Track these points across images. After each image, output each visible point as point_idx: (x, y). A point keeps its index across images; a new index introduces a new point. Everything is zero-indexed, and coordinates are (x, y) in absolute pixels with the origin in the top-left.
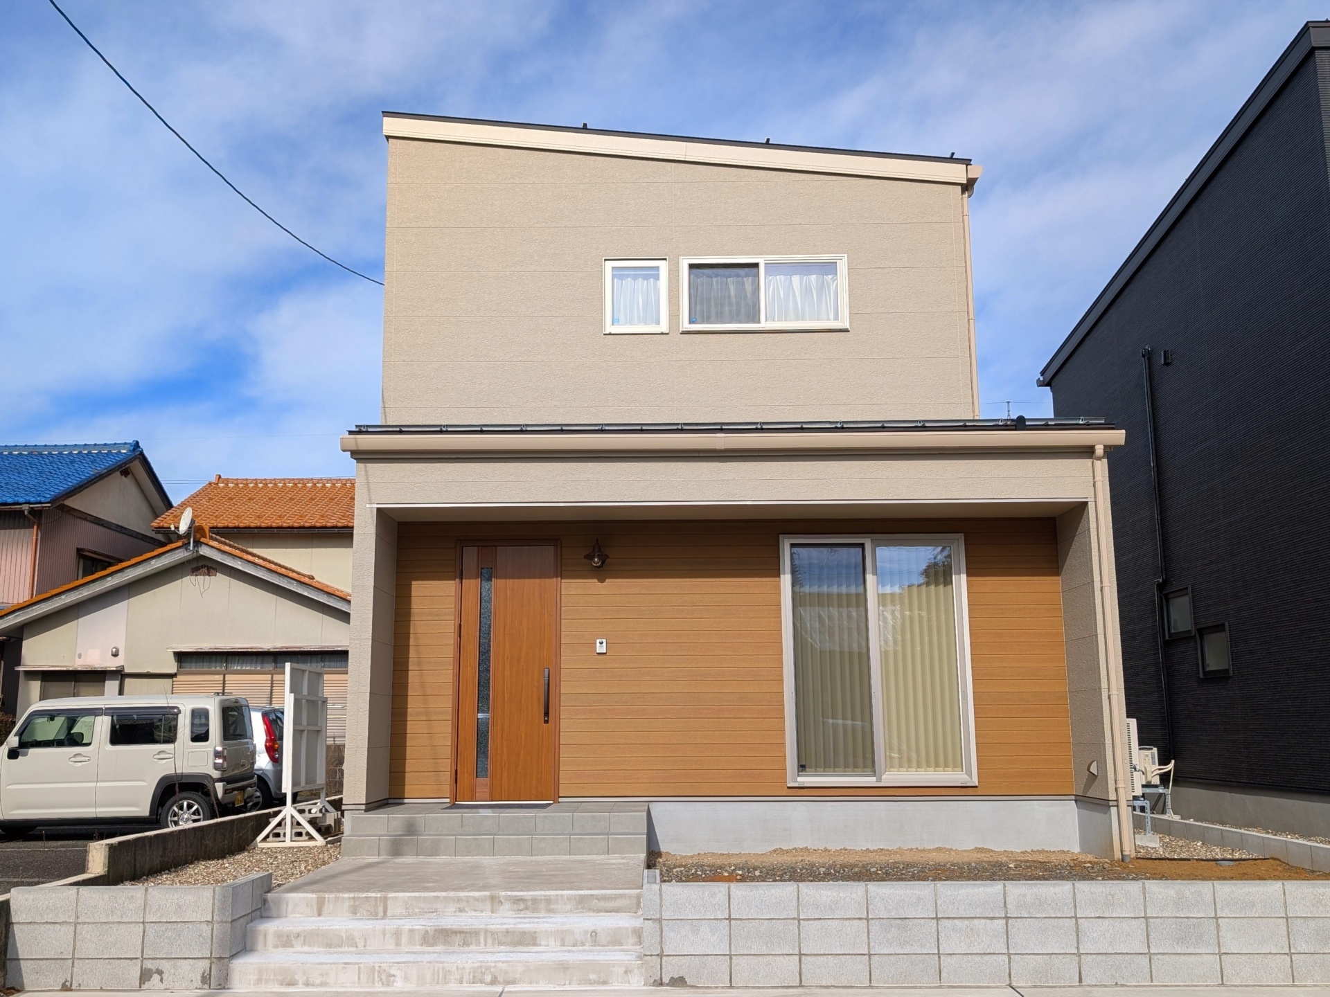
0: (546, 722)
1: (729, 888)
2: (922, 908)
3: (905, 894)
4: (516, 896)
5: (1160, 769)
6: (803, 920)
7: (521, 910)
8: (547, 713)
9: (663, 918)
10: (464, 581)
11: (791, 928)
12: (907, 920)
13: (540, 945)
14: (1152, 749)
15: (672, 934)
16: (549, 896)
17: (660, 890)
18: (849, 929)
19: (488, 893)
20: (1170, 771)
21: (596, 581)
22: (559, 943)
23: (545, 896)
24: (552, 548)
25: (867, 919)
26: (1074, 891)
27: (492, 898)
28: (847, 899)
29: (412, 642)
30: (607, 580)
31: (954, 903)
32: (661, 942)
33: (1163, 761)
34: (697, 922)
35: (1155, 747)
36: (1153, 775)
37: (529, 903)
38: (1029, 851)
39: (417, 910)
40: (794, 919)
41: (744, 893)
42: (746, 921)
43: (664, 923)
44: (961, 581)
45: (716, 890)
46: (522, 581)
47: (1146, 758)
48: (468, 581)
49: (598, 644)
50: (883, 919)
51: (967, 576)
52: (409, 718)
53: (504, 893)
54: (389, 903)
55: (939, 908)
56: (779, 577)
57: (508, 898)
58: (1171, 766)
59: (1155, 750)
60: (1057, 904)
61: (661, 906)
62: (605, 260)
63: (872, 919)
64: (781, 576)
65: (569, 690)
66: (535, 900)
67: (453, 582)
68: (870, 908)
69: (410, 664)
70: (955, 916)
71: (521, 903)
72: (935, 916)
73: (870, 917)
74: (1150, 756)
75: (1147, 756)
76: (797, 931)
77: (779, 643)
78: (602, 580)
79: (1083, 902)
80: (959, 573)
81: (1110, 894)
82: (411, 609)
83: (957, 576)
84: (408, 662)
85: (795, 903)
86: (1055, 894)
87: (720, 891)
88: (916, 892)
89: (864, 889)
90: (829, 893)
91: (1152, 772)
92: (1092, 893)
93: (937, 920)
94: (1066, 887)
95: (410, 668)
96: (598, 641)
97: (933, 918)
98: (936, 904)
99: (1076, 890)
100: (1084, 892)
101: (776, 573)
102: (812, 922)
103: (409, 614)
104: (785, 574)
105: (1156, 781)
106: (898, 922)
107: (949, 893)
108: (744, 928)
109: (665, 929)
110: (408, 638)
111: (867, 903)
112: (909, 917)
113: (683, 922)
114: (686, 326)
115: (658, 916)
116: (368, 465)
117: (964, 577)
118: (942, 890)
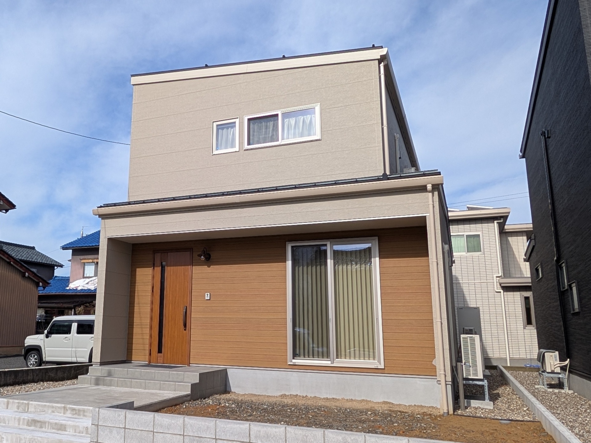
0: (185, 330)
1: (126, 413)
2: (209, 433)
3: (201, 424)
4: (72, 408)
5: (560, 364)
6: (156, 432)
7: (74, 414)
8: (185, 325)
9: (99, 424)
10: (155, 268)
11: (150, 436)
12: (202, 438)
13: (67, 431)
14: (555, 352)
15: (102, 433)
16: (84, 409)
17: (99, 411)
18: (175, 439)
19: (63, 405)
20: (567, 365)
21: (207, 266)
22: (74, 431)
23: (83, 409)
24: (189, 252)
25: (183, 435)
26: (286, 431)
27: (64, 408)
28: (175, 424)
29: (136, 294)
30: (211, 266)
31: (224, 432)
32: (97, 436)
33: (562, 359)
34: (112, 428)
35: (557, 351)
36: (555, 367)
37: (77, 411)
38: (413, 405)
39: (38, 410)
40: (151, 431)
41: (131, 416)
42: (132, 430)
43: (99, 427)
44: (376, 261)
45: (120, 413)
46: (177, 267)
47: (551, 357)
48: (156, 268)
49: (206, 295)
50: (191, 436)
51: (379, 259)
52: (134, 327)
53: (68, 406)
54: (30, 406)
55: (217, 434)
56: (286, 262)
57: (70, 408)
58: (567, 362)
59: (557, 353)
60: (276, 438)
61: (98, 419)
62: (213, 122)
63: (186, 435)
64: (287, 262)
65: (195, 315)
66: (79, 410)
67: (151, 269)
68: (185, 430)
69: (135, 303)
70: (224, 439)
71: (74, 411)
72: (215, 437)
73: (185, 434)
74: (554, 357)
75: (551, 356)
76: (152, 437)
77: (285, 294)
78: (209, 267)
79: (290, 438)
80: (375, 257)
81: (305, 435)
82: (136, 280)
83: (374, 259)
84: (134, 303)
85: (152, 423)
86: (276, 432)
87: (122, 414)
88: (206, 424)
89: (183, 420)
90: (167, 420)
91: (555, 365)
92: (295, 434)
93: (216, 440)
94: (282, 429)
95: (135, 305)
96: (206, 294)
97: (214, 439)
98: (216, 431)
99: (287, 431)
100: (291, 433)
101: (284, 260)
102: (159, 434)
103: (135, 283)
104: (288, 261)
105: (558, 370)
106: (197, 438)
107: (222, 426)
108: (130, 433)
109: (99, 430)
110: (135, 293)
111: (184, 427)
112: (203, 436)
113: (106, 428)
114: (246, 147)
115: (97, 423)
116: (105, 220)
117: (377, 259)
118: (219, 424)
